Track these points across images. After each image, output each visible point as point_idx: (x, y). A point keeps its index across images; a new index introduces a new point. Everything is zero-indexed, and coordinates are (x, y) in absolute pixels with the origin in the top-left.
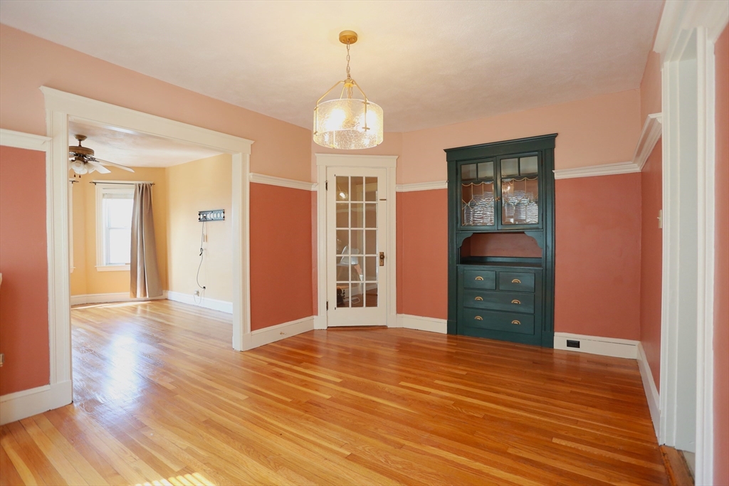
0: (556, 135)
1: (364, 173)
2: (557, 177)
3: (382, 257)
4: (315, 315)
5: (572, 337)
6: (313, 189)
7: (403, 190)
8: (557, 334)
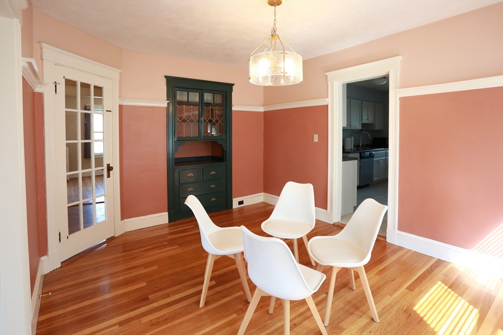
0: (234, 85)
1: (93, 82)
2: (234, 109)
3: (111, 168)
4: (44, 255)
5: (240, 199)
6: (38, 89)
7: (125, 103)
8: (234, 200)
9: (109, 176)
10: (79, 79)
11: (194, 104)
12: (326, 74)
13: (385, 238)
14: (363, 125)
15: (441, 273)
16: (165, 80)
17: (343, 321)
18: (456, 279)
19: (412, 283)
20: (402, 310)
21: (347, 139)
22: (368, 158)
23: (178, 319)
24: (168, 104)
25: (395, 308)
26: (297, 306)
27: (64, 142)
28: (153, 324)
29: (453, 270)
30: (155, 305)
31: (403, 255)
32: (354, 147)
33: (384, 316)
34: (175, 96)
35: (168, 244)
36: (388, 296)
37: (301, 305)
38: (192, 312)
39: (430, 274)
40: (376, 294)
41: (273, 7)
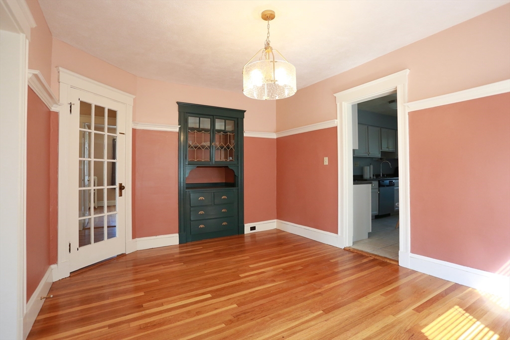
0: (245, 111)
1: (108, 105)
2: (245, 135)
3: (123, 188)
4: (54, 264)
5: (252, 225)
6: (54, 109)
7: (138, 127)
8: (245, 225)
9: (121, 195)
10: (94, 101)
11: (206, 130)
12: (335, 95)
13: (398, 262)
14: (383, 153)
15: (457, 296)
16: (177, 106)
17: (336, 336)
18: (474, 303)
19: (421, 305)
20: (405, 330)
21: (366, 167)
22: (387, 186)
23: (166, 325)
24: (180, 128)
25: (397, 328)
26: (290, 321)
27: (77, 159)
28: (140, 328)
29: (472, 293)
30: (148, 312)
31: (415, 279)
32: (373, 176)
33: (383, 334)
34: (186, 122)
35: (174, 262)
36: (391, 316)
37: (294, 319)
38: (181, 320)
39: (443, 297)
40: (378, 313)
41: (267, 21)
